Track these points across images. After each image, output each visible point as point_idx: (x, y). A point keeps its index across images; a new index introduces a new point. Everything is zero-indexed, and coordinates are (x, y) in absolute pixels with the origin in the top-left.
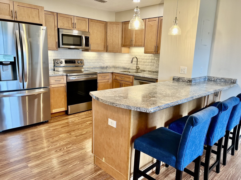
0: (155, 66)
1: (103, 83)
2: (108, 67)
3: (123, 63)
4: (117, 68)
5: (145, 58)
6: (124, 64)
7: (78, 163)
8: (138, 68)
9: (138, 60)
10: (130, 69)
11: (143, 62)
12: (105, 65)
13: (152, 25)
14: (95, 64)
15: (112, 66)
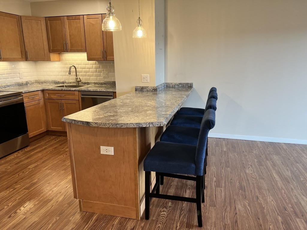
0: (102, 76)
1: (31, 106)
2: (29, 83)
3: (52, 76)
4: (42, 83)
5: (86, 66)
6: (54, 76)
7: (58, 218)
8: (79, 80)
9: (77, 69)
10: (66, 82)
11: (84, 72)
12: (24, 80)
13: (93, 24)
14: (8, 79)
15: (34, 81)
